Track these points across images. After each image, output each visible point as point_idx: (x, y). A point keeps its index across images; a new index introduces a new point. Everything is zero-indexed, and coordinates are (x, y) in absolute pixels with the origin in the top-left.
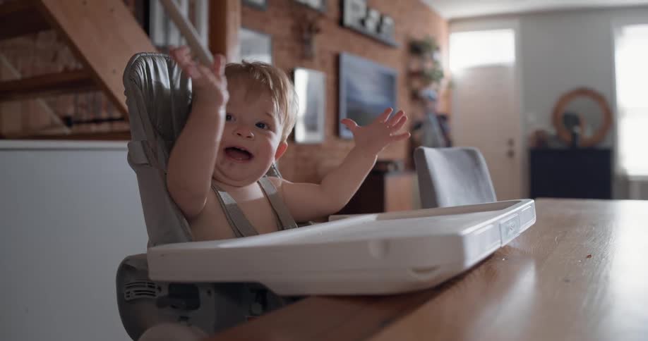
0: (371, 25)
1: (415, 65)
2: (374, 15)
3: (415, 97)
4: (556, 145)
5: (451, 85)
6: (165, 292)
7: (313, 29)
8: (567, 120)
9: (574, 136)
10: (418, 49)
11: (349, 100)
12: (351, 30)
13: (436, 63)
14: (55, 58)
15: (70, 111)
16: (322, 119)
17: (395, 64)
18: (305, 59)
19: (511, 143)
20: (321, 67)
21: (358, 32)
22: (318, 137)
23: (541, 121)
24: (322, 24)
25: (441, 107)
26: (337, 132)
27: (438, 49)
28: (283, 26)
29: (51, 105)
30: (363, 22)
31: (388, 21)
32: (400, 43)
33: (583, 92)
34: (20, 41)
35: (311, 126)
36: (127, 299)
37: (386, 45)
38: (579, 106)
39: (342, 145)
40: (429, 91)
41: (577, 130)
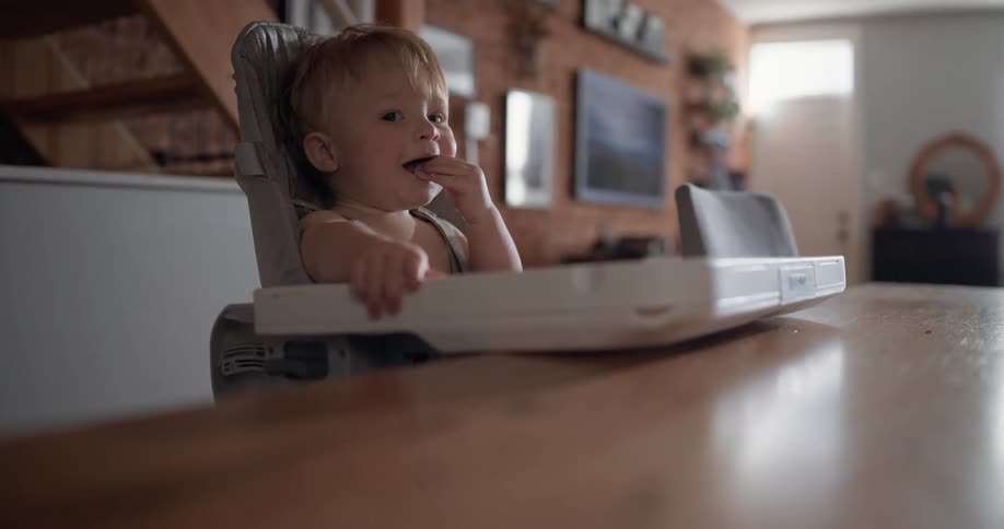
0: (628, 29)
1: (696, 92)
2: (634, 13)
3: (696, 142)
4: (912, 223)
5: (752, 126)
6: (279, 354)
7: (537, 31)
8: (932, 186)
9: (942, 209)
10: (702, 67)
11: (592, 143)
12: (598, 35)
13: (728, 91)
14: (142, 61)
15: (164, 143)
16: (550, 171)
17: (664, 88)
18: (524, 77)
19: (843, 217)
20: (551, 90)
21: (609, 38)
22: (543, 198)
23: (891, 185)
24: (552, 23)
25: (735, 160)
26: (571, 189)
27: (731, 68)
28: (492, 26)
29: (136, 132)
30: (615, 23)
31: (656, 24)
32: (672, 55)
33: (958, 141)
34: (91, 33)
35: (533, 181)
36: (227, 373)
37: (651, 60)
38: (951, 164)
39: (578, 212)
40: (717, 134)
41: (946, 199)
